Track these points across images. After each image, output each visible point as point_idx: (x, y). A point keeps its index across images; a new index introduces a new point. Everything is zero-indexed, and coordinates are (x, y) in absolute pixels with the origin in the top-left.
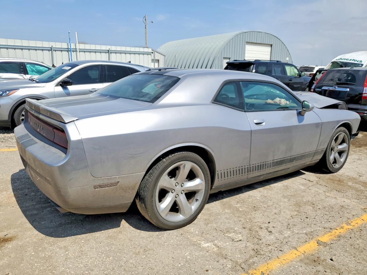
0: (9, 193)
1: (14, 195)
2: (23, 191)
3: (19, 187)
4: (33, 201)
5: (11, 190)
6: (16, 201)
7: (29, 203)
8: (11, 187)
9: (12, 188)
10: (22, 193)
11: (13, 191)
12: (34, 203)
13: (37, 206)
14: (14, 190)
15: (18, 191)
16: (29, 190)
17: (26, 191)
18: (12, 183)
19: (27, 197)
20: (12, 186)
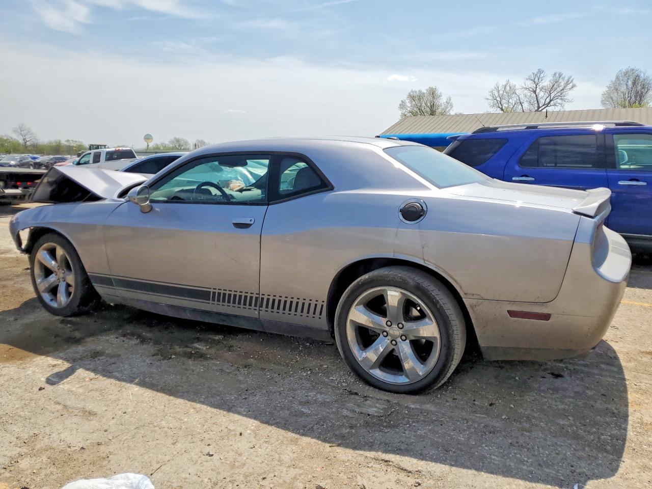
0: (638, 415)
1: (627, 406)
2: (606, 406)
3: (611, 419)
4: (597, 381)
5: (631, 419)
6: (629, 393)
7: (607, 381)
8: (629, 427)
9: (627, 425)
10: (609, 403)
11: (627, 416)
12: (598, 377)
13: (596, 371)
14: (625, 417)
15: (615, 411)
16: (592, 403)
17: (599, 405)
18: (624, 440)
19: (603, 391)
20: (625, 429)
